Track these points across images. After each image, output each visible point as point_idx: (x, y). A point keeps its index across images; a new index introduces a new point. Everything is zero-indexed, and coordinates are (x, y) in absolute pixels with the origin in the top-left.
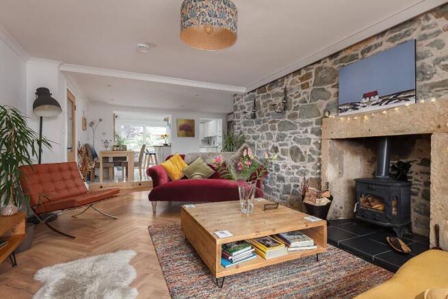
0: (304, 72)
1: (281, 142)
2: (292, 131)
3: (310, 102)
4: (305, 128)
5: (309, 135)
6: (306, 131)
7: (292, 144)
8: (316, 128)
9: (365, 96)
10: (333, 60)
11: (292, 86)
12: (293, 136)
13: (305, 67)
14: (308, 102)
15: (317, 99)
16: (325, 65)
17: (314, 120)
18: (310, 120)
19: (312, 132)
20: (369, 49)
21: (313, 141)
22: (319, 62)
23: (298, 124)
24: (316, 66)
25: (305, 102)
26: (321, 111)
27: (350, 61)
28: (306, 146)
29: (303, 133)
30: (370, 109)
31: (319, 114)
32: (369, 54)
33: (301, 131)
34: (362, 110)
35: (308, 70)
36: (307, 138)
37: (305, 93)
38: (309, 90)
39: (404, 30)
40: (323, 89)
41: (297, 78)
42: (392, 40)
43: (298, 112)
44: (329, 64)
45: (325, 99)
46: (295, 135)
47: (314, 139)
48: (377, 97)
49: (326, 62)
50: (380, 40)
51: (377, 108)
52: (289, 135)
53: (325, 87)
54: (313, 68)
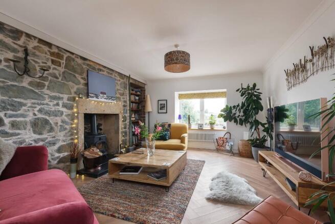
0: (55, 50)
1: (10, 112)
2: (36, 101)
3: (62, 80)
4: (55, 102)
5: (61, 108)
6: (58, 104)
7: (35, 114)
8: (67, 103)
9: (102, 93)
10: (83, 61)
11: (37, 53)
12: (38, 107)
13: (58, 47)
14: (60, 80)
15: (69, 81)
16: (76, 59)
17: (66, 96)
18: (61, 96)
19: (64, 106)
20: (101, 70)
21: (64, 114)
22: (73, 54)
23: (46, 96)
24: (68, 54)
25: (57, 78)
26: (73, 91)
27: (92, 69)
28: (58, 118)
29: (54, 105)
30: (103, 100)
31: (71, 94)
32: (100, 72)
33: (51, 104)
34: (100, 100)
35: (60, 51)
36: (59, 111)
37: (54, 69)
38: (62, 69)
39: (111, 72)
40: (75, 76)
41: (46, 48)
42: (108, 73)
43: (47, 83)
44: (80, 61)
45: (76, 84)
46: (42, 106)
47: (66, 112)
48: (106, 96)
49: (78, 58)
50: (104, 69)
51: (105, 100)
52: (29, 105)
53: (77, 75)
54: (66, 54)
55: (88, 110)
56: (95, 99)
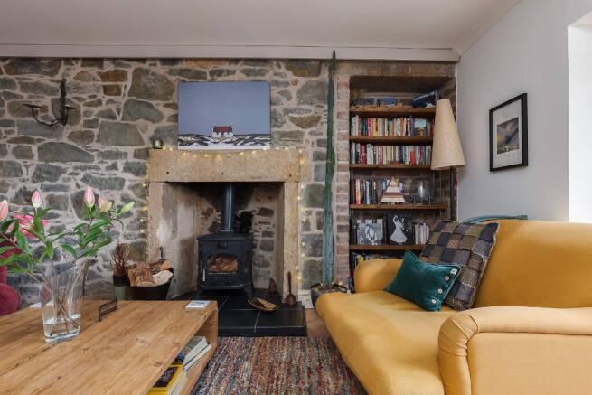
0: (108, 67)
1: (47, 183)
2: (78, 164)
3: (123, 119)
4: (110, 162)
5: (120, 173)
6: (114, 167)
7: (78, 186)
8: (133, 163)
9: (217, 130)
10: (168, 68)
11: (82, 84)
12: (82, 174)
13: (114, 60)
14: (119, 118)
15: (138, 118)
16: (154, 69)
17: (130, 150)
18: (122, 149)
19: (127, 168)
20: (220, 73)
21: (127, 184)
22: (143, 60)
23: (94, 153)
24: (136, 65)
25: (113, 117)
26: (146, 137)
27: (194, 77)
28: (114, 192)
29: (108, 168)
30: (221, 147)
31: (142, 142)
32: (219, 79)
33: (103, 166)
34: (212, 147)
35: (119, 65)
36: (116, 179)
37: (110, 102)
38: (122, 100)
39: (258, 68)
40: (150, 106)
41: (94, 71)
42: (247, 72)
43: (96, 131)
44: (160, 70)
45: (153, 122)
46: (88, 171)
47: (130, 180)
48: (231, 134)
49: (155, 65)
50: (232, 67)
51: (231, 147)
52: (71, 170)
53: (154, 103)
54: (130, 66)
55: (172, 174)
56: (196, 147)
